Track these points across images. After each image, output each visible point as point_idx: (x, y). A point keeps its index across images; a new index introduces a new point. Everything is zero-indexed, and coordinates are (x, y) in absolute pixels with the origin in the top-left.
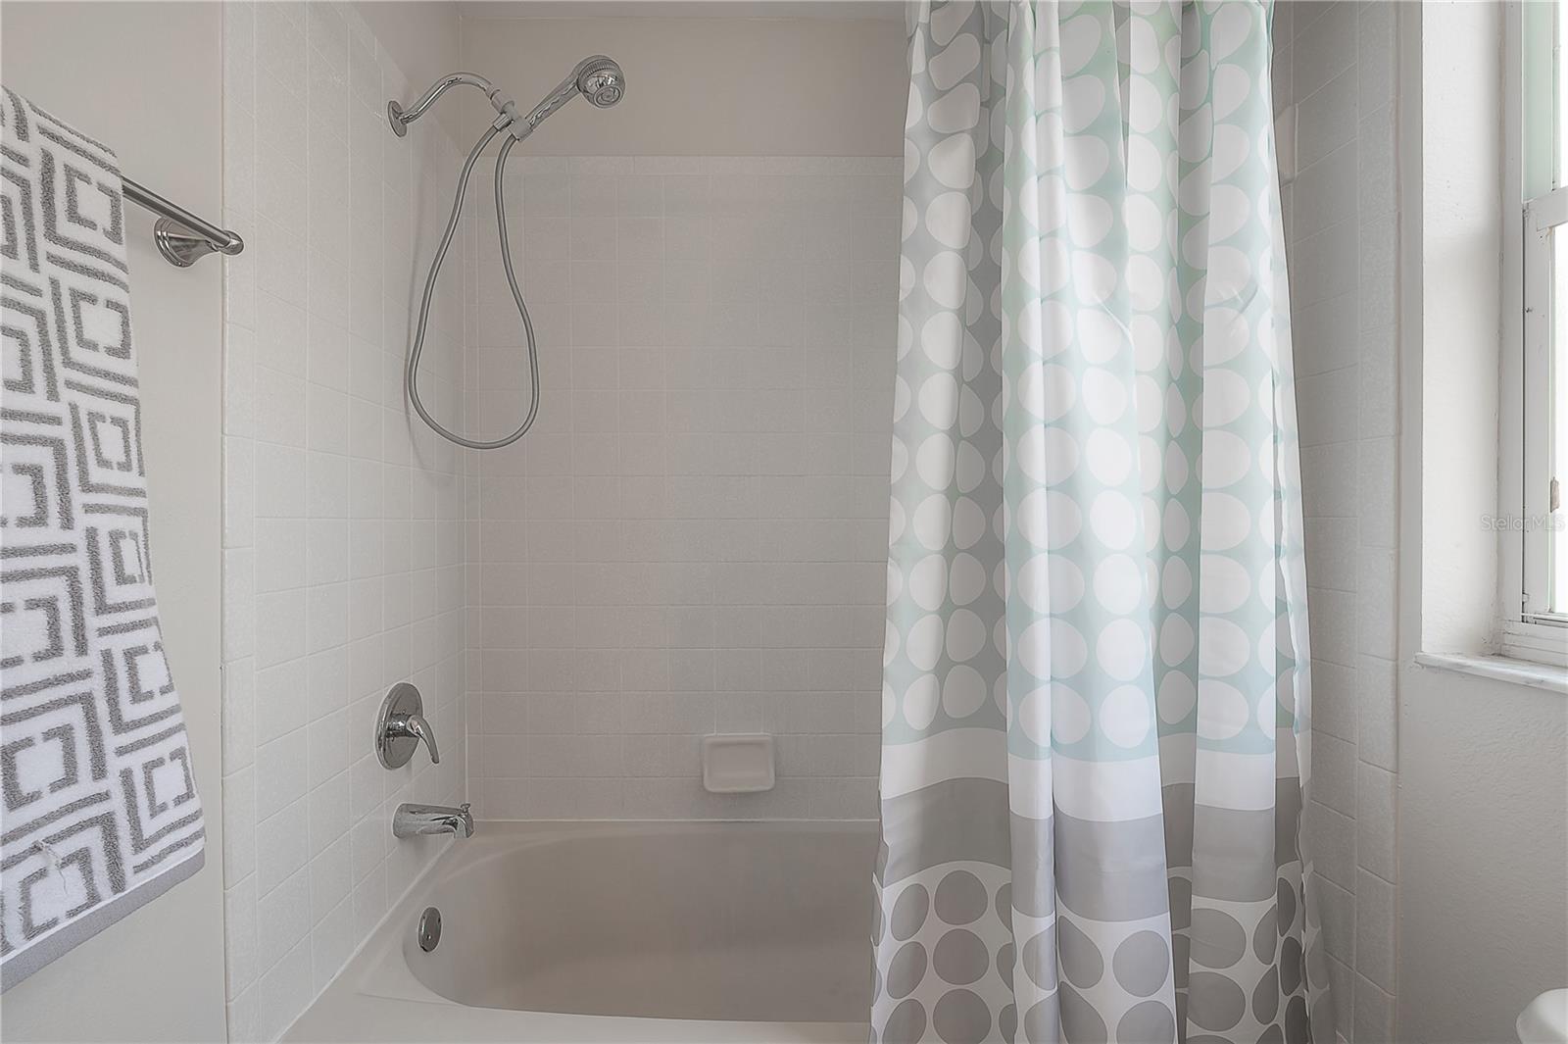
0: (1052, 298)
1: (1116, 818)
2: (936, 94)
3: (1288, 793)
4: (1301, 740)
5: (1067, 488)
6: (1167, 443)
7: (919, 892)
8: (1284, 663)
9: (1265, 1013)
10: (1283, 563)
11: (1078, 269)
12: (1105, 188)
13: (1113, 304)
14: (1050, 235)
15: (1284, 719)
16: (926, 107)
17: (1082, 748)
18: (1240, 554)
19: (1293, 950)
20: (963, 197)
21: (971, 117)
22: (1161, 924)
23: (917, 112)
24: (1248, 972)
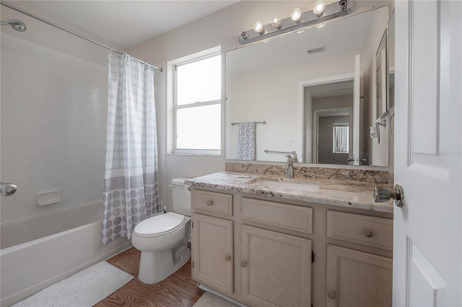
0: (130, 108)
1: (138, 175)
2: (112, 72)
3: (156, 173)
4: (157, 166)
5: (132, 133)
6: (143, 128)
7: (110, 194)
8: (155, 157)
9: (153, 198)
10: (155, 144)
11: (133, 104)
12: (136, 93)
13: (137, 109)
14: (129, 99)
15: (155, 164)
16: (111, 74)
17: (134, 167)
18: (150, 142)
19: (156, 192)
20: (117, 90)
21: (118, 78)
22: (143, 188)
23: (110, 75)
24: (152, 193)
